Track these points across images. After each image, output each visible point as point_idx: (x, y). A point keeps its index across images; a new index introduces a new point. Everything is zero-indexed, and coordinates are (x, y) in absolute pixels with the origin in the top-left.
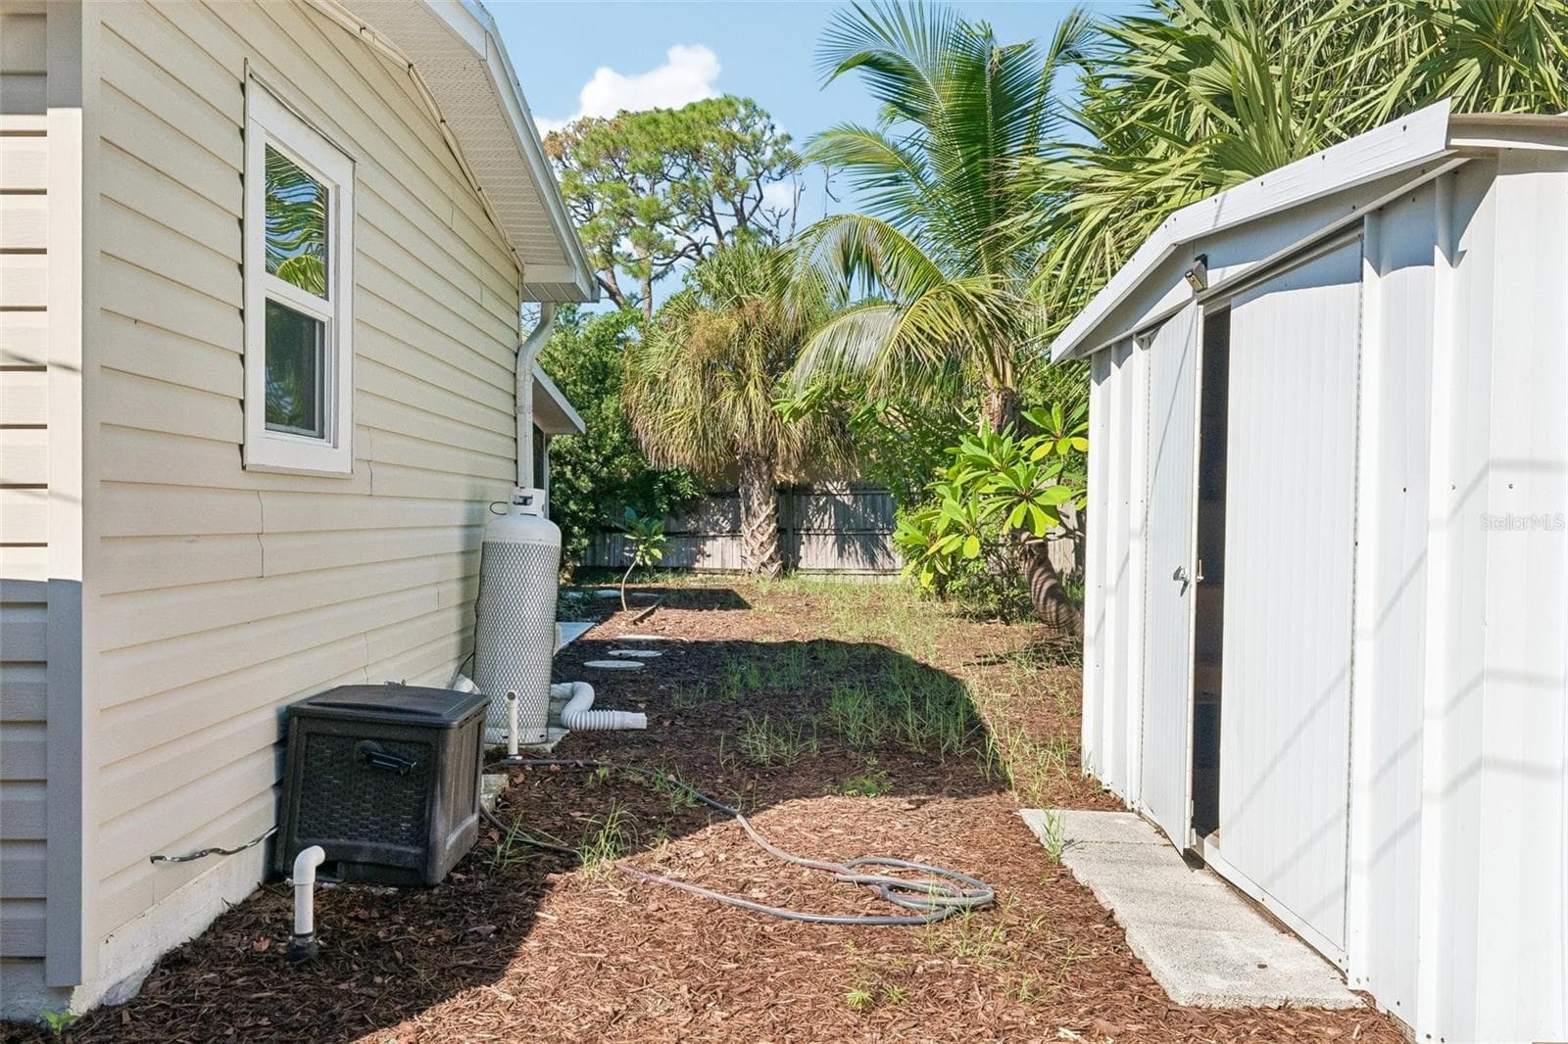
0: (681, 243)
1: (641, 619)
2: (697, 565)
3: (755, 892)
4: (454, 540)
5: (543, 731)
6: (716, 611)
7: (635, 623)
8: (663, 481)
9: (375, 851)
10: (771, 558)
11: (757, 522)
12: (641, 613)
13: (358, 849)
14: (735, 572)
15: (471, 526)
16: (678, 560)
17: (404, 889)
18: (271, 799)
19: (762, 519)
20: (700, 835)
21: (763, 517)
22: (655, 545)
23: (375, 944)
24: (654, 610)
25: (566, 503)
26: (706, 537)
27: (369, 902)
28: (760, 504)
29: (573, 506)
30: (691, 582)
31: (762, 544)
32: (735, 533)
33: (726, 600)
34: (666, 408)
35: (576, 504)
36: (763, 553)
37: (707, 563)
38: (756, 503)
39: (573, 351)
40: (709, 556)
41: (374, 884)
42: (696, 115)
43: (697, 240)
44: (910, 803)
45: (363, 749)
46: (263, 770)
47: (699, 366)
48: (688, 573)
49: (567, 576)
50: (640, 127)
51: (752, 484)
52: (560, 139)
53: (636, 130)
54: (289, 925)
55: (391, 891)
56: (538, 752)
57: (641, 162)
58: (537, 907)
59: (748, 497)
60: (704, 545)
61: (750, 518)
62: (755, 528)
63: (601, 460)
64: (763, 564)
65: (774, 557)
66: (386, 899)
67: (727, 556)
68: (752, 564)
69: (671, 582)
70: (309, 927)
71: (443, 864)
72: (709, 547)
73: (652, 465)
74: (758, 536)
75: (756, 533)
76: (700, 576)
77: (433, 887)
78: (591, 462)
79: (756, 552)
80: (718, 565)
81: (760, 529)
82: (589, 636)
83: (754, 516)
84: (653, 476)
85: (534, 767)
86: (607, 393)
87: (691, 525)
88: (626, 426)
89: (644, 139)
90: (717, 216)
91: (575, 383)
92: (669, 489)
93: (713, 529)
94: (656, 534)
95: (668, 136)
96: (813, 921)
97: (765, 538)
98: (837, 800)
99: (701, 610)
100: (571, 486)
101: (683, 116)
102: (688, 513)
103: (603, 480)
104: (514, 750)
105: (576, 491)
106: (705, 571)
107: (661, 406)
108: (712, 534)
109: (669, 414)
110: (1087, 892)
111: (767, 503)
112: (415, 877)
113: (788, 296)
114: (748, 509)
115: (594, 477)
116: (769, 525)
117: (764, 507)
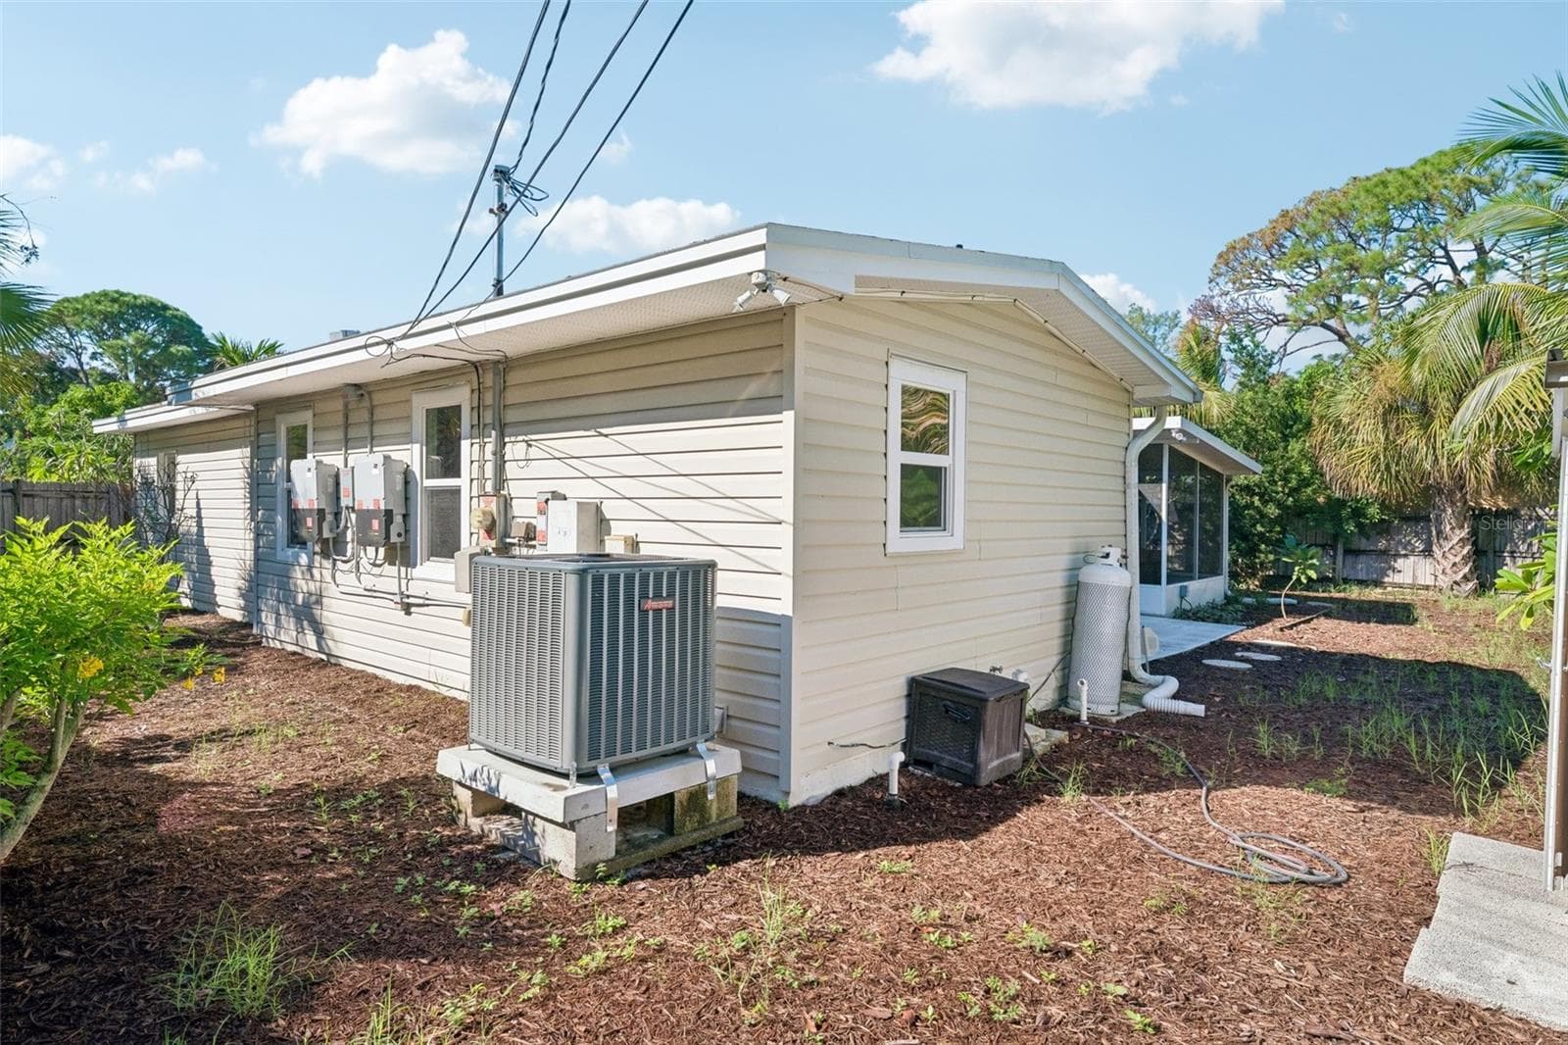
0: (1411, 284)
1: (1291, 627)
2: (1386, 580)
3: (1163, 836)
4: (1059, 579)
5: (1115, 708)
6: (1372, 625)
7: (1281, 630)
8: (1350, 506)
9: (950, 761)
10: (1465, 577)
11: (1447, 546)
12: (1298, 620)
13: (943, 759)
14: (1427, 588)
15: (1074, 570)
16: (1367, 574)
17: (965, 786)
18: (903, 723)
19: (1455, 541)
20: (1165, 794)
21: (1456, 540)
22: (1312, 567)
23: (929, 808)
24: (1312, 619)
25: (1254, 525)
26: (1397, 555)
27: (944, 786)
28: (1452, 529)
29: (1259, 528)
30: (1374, 594)
31: (1454, 564)
32: (1428, 552)
33: (1397, 613)
34: (1351, 447)
35: (1262, 526)
36: (1456, 573)
37: (1398, 578)
38: (1448, 527)
39: (1261, 406)
40: (1399, 571)
41: (951, 779)
42: (1428, 168)
43: (1430, 280)
44: (1354, 806)
45: (944, 706)
46: (900, 709)
47: (1380, 410)
48: (1376, 586)
49: (1257, 583)
50: (1367, 191)
51: (1444, 510)
52: (1291, 214)
53: (1363, 194)
54: (887, 789)
55: (958, 784)
56: (1106, 721)
57: (1368, 221)
58: (1020, 811)
59: (1439, 522)
60: (1395, 561)
61: (1441, 541)
62: (1446, 549)
63: (1287, 491)
64: (1455, 582)
65: (1469, 576)
66: (953, 787)
67: (1419, 573)
68: (1444, 582)
69: (1354, 593)
70: (895, 792)
71: (984, 779)
72: (1400, 563)
73: (1338, 494)
74: (1451, 557)
75: (1447, 555)
76: (1389, 589)
77: (977, 787)
78: (1277, 493)
79: (1448, 571)
80: (1409, 581)
81: (1453, 551)
82: (1231, 638)
83: (1446, 538)
84: (1342, 503)
85: (1093, 730)
86: (1293, 437)
87: (1382, 544)
88: (1313, 461)
89: (1371, 201)
90: (1452, 254)
91: (1264, 429)
92: (1358, 513)
93: (1405, 548)
94: (1312, 558)
95: (1395, 194)
96: (1179, 860)
97: (1457, 559)
98: (1294, 793)
99: (1359, 622)
100: (1260, 512)
101: (1414, 172)
102: (1378, 534)
103: (1289, 507)
104: (1084, 717)
105: (1263, 515)
106: (1395, 585)
107: (1346, 445)
108: (1403, 552)
109: (1354, 451)
110: (1433, 899)
111: (1462, 527)
112: (970, 780)
113: (1416, 365)
114: (1439, 533)
115: (1280, 505)
116: (1463, 547)
117: (1457, 531)
